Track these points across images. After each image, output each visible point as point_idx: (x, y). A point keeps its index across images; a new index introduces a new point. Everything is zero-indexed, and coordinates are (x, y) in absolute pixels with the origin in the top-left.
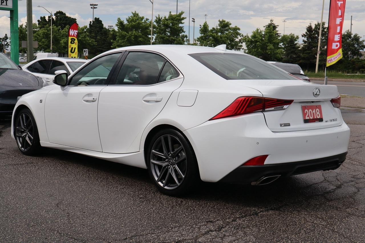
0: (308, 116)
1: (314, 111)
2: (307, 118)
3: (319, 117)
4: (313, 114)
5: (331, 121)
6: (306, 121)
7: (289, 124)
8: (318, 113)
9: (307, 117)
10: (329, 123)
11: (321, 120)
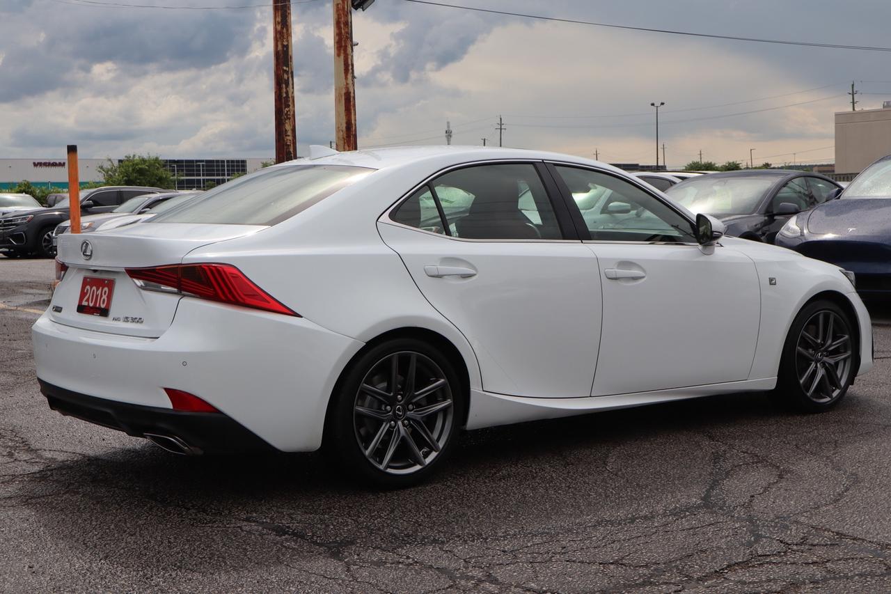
0: (88, 300)
1: (99, 292)
2: (85, 303)
3: (103, 306)
4: (97, 296)
5: (126, 320)
6: (81, 309)
7: (62, 308)
8: (105, 297)
9: (86, 301)
10: (122, 325)
11: (104, 313)
